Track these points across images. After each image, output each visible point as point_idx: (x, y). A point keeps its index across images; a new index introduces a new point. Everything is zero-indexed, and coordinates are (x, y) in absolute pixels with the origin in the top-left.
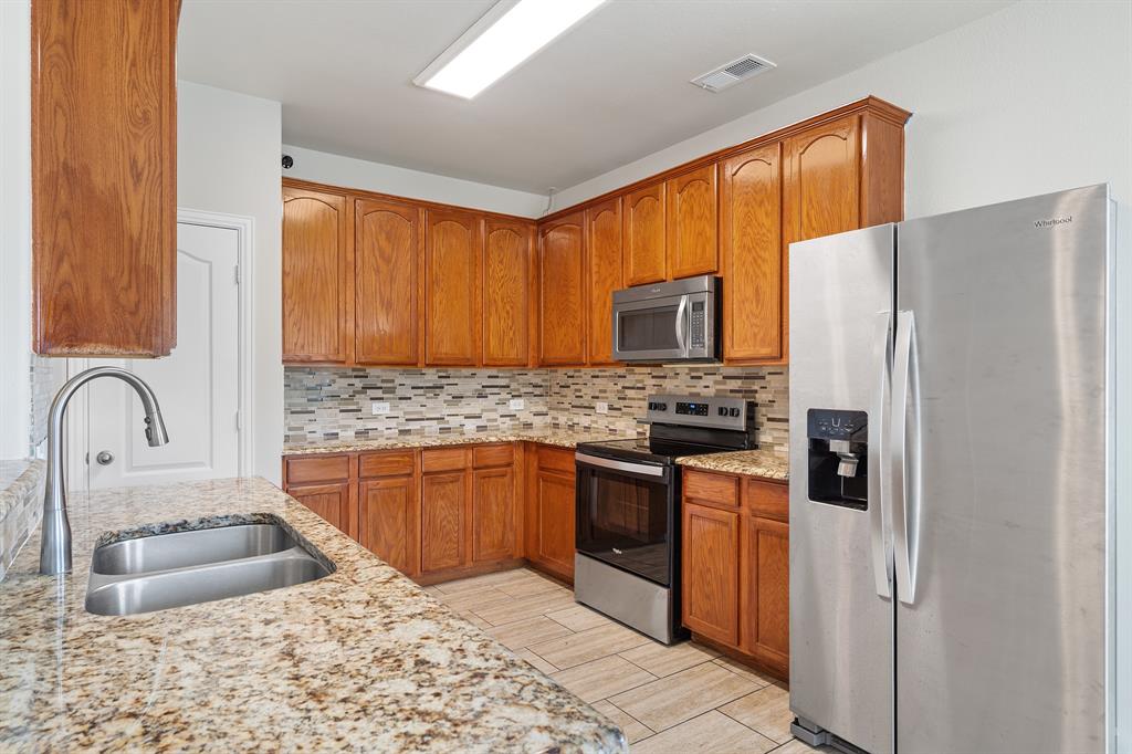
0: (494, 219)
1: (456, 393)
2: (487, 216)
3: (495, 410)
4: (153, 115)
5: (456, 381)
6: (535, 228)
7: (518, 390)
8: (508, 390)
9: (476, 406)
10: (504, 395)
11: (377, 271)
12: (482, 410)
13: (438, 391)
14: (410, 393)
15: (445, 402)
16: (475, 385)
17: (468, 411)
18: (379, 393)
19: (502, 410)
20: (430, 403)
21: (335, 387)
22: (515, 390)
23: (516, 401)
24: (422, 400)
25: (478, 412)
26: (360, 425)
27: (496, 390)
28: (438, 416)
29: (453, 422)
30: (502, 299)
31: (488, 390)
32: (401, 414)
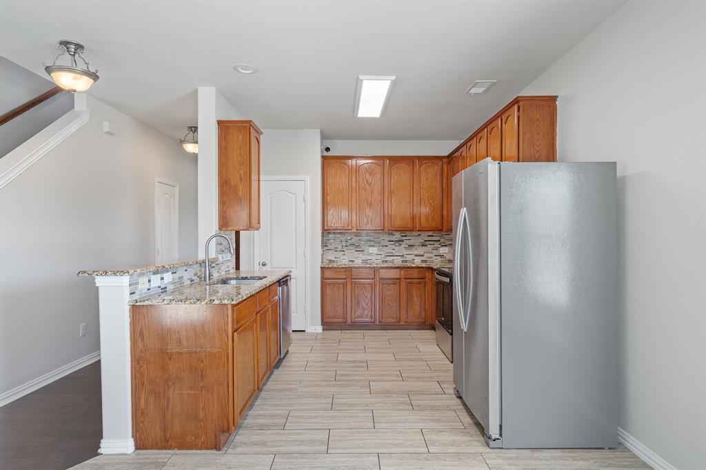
0: (421, 159)
1: (411, 244)
2: (419, 158)
3: (432, 253)
4: (245, 163)
5: (410, 238)
6: (446, 160)
7: (445, 243)
8: (439, 243)
9: (421, 250)
10: (437, 245)
11: (365, 190)
12: (425, 253)
13: (401, 243)
14: (388, 243)
15: (405, 248)
16: (420, 240)
17: (416, 253)
18: (372, 243)
19: (435, 252)
20: (397, 249)
21: (353, 241)
22: (443, 243)
23: (444, 248)
24: (393, 247)
25: (422, 253)
26: (364, 257)
27: (432, 243)
28: (401, 254)
29: (409, 258)
30: (428, 198)
31: (428, 243)
32: (382, 253)
